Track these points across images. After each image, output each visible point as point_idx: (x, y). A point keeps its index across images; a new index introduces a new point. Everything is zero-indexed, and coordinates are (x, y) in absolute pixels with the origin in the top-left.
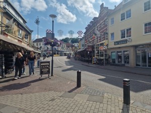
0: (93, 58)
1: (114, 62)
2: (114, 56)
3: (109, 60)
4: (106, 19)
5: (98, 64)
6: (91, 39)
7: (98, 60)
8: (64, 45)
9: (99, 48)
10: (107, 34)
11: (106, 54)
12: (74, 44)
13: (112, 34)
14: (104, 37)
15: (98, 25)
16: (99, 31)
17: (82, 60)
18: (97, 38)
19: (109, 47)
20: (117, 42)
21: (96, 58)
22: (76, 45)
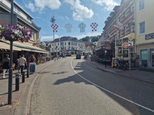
0: (113, 58)
1: (146, 65)
2: (145, 56)
3: (137, 61)
4: (132, 4)
5: (120, 68)
6: (111, 35)
7: (120, 62)
8: (83, 44)
9: (121, 45)
10: (134, 24)
11: (132, 54)
12: (94, 43)
13: (142, 24)
14: (129, 30)
15: (121, 14)
16: (122, 22)
17: (99, 62)
18: (119, 33)
19: (137, 43)
20: (149, 35)
21: (117, 59)
22: (96, 43)
